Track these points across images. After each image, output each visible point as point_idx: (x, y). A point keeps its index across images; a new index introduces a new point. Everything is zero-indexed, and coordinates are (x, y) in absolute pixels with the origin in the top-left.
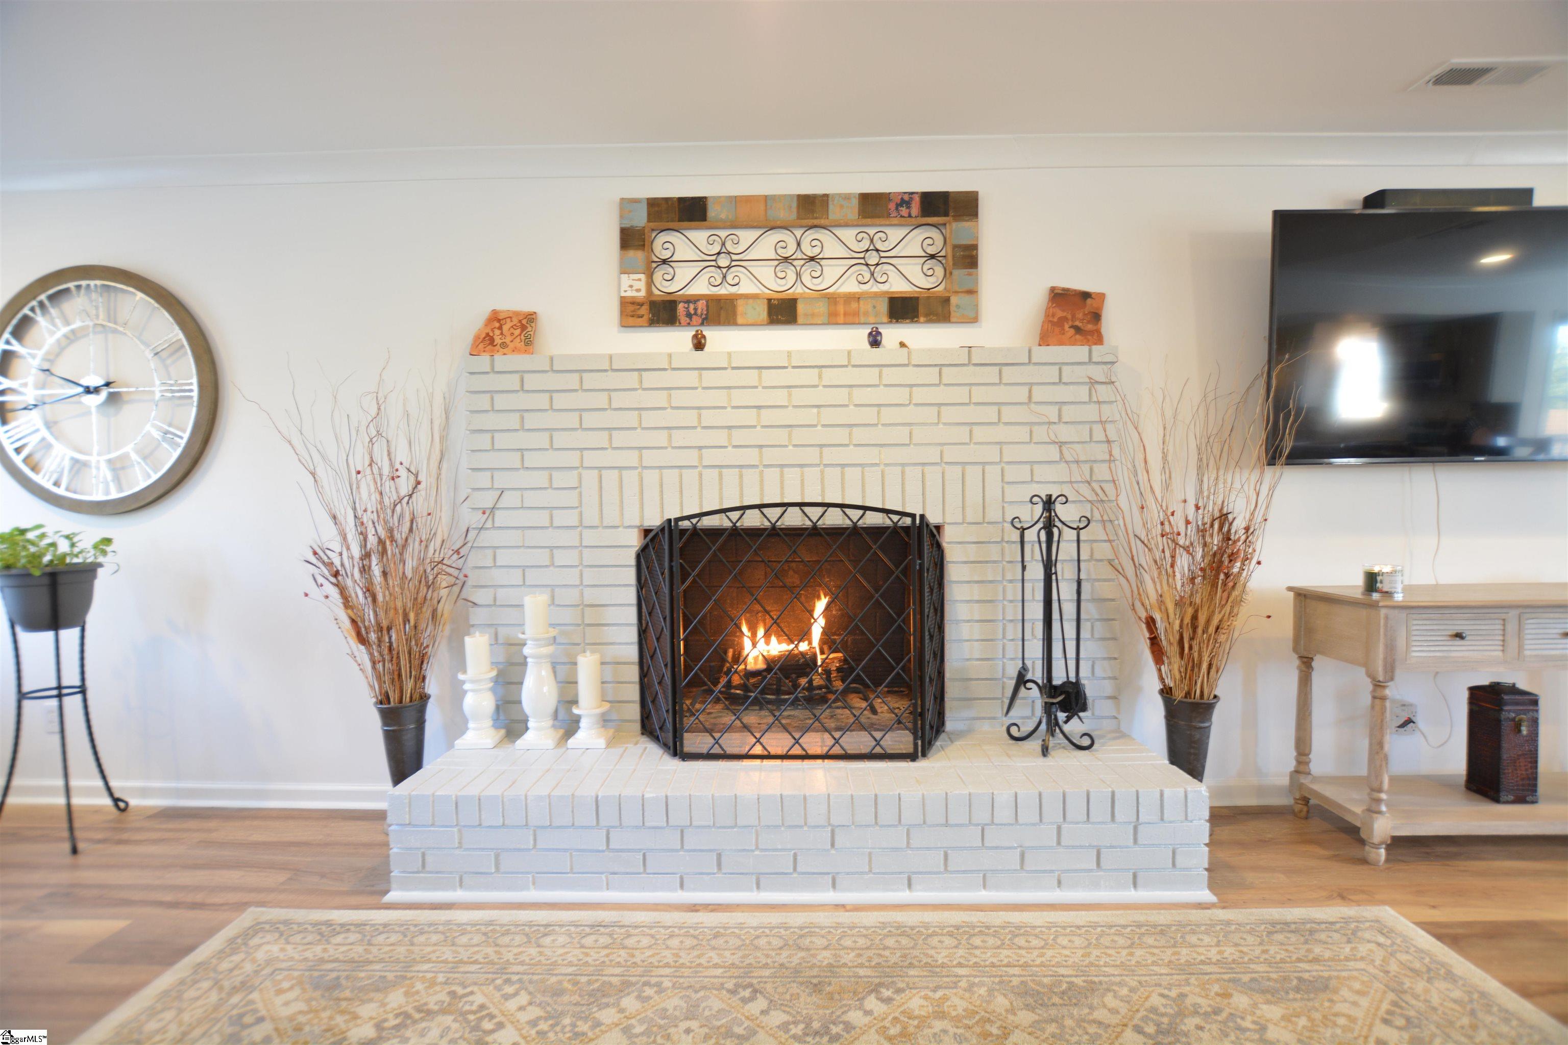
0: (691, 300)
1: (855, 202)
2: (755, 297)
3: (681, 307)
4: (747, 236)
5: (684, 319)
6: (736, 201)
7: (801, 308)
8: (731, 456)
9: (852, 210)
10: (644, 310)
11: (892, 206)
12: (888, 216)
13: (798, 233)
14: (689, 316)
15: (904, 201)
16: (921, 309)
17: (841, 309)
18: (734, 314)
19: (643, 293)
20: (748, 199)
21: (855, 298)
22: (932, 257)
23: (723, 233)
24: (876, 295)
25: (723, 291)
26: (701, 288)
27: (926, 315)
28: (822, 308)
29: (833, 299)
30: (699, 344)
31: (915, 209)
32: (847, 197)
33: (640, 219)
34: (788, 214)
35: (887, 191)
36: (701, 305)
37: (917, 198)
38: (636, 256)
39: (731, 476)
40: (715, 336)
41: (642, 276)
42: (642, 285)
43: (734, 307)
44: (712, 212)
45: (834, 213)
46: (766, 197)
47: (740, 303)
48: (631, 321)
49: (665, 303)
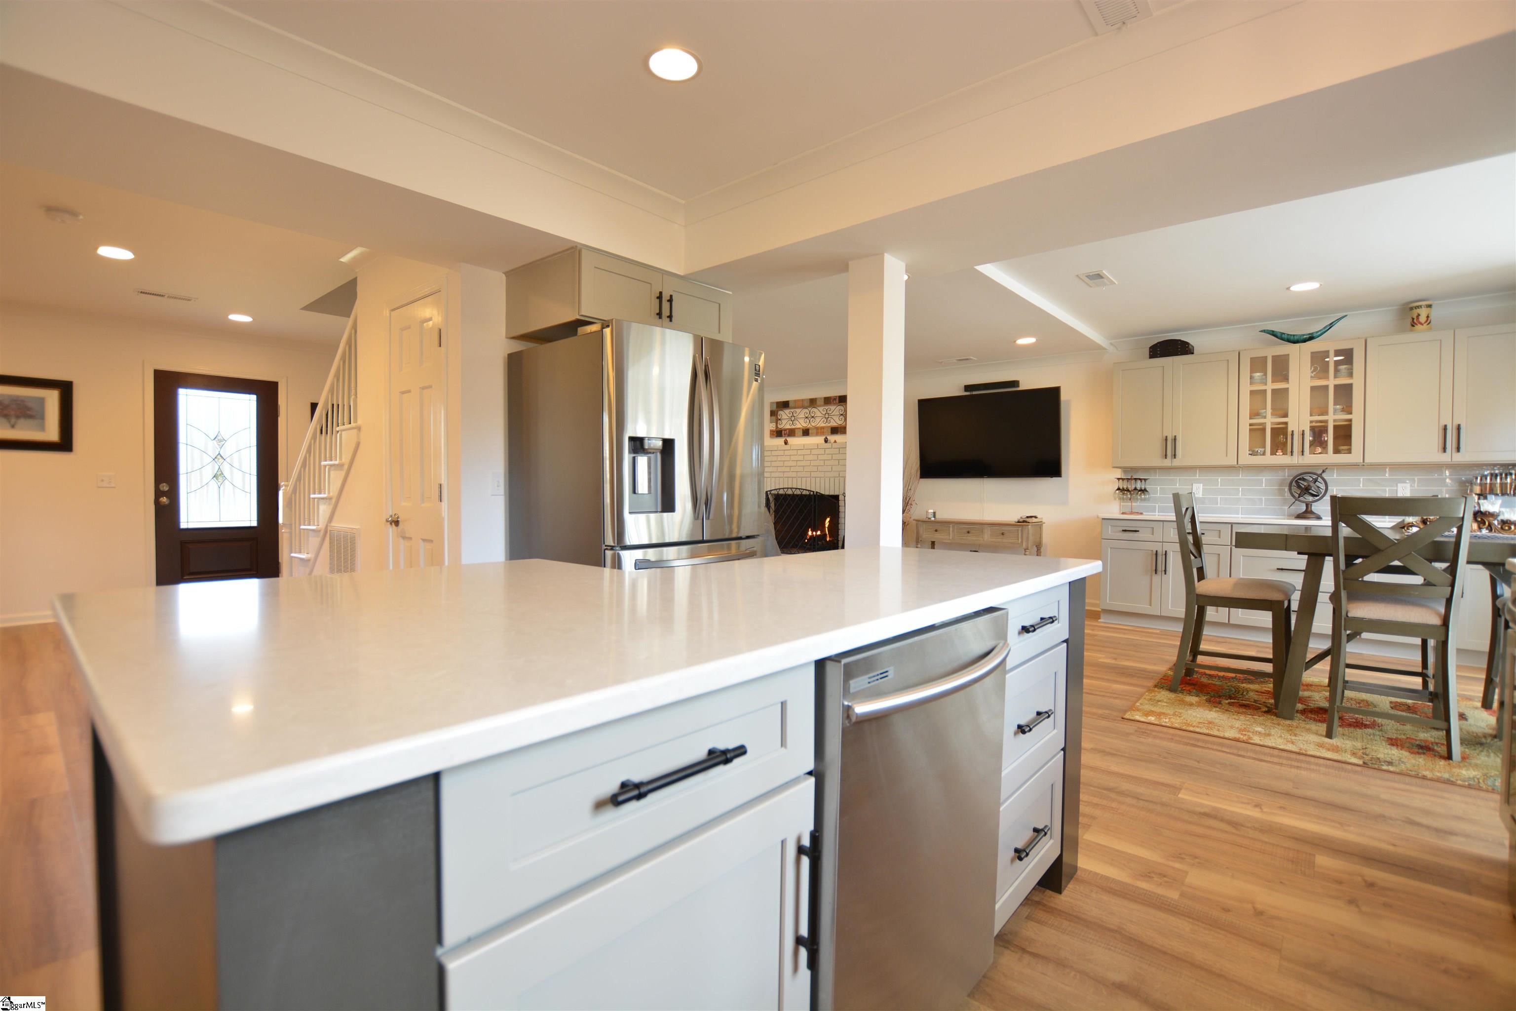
0: (785, 430)
1: (823, 400)
2: (799, 428)
3: (783, 432)
4: (798, 410)
5: (784, 435)
6: (795, 401)
7: (810, 431)
8: (790, 474)
9: (822, 402)
10: (775, 433)
11: (832, 401)
12: (831, 404)
13: (810, 409)
14: (785, 434)
15: (835, 398)
16: (839, 430)
17: (819, 431)
18: (795, 434)
19: (775, 429)
20: (798, 401)
21: (823, 428)
22: (842, 415)
23: (792, 410)
24: (828, 427)
25: (793, 427)
26: (788, 427)
27: (840, 432)
28: (815, 431)
29: (817, 428)
30: (786, 443)
31: (837, 401)
32: (821, 398)
33: (774, 408)
34: (806, 404)
35: (830, 396)
36: (788, 431)
37: (838, 397)
38: (774, 418)
39: (790, 480)
40: (790, 439)
41: (775, 424)
42: (774, 426)
43: (795, 432)
44: (791, 404)
45: (818, 403)
46: (802, 400)
47: (796, 430)
48: (772, 436)
49: (779, 431)
